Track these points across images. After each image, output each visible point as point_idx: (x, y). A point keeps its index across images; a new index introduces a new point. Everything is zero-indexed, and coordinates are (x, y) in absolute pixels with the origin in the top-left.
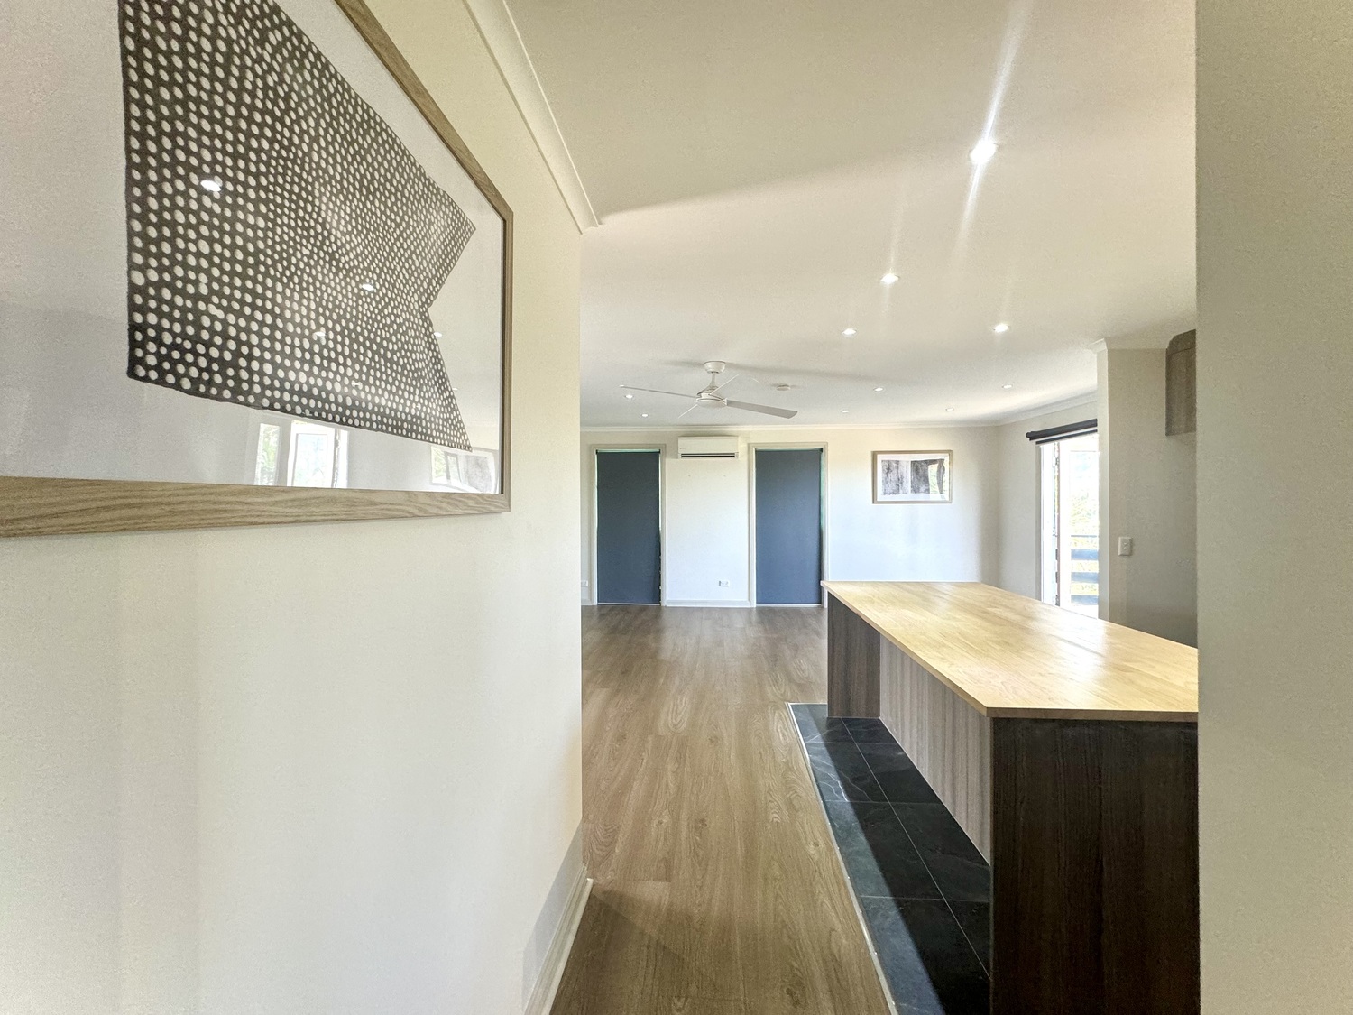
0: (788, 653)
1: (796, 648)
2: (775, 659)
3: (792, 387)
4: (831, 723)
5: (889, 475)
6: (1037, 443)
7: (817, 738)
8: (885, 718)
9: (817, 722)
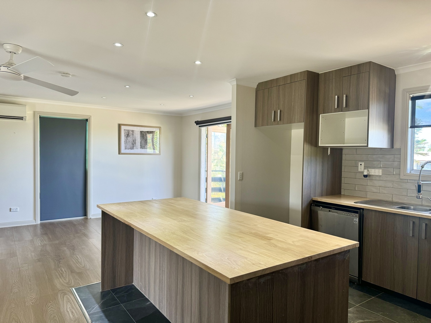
0: (68, 252)
1: (73, 248)
2: (59, 258)
3: (73, 75)
4: (104, 295)
5: (128, 138)
6: (200, 126)
7: (96, 308)
8: (137, 283)
9: (94, 296)
